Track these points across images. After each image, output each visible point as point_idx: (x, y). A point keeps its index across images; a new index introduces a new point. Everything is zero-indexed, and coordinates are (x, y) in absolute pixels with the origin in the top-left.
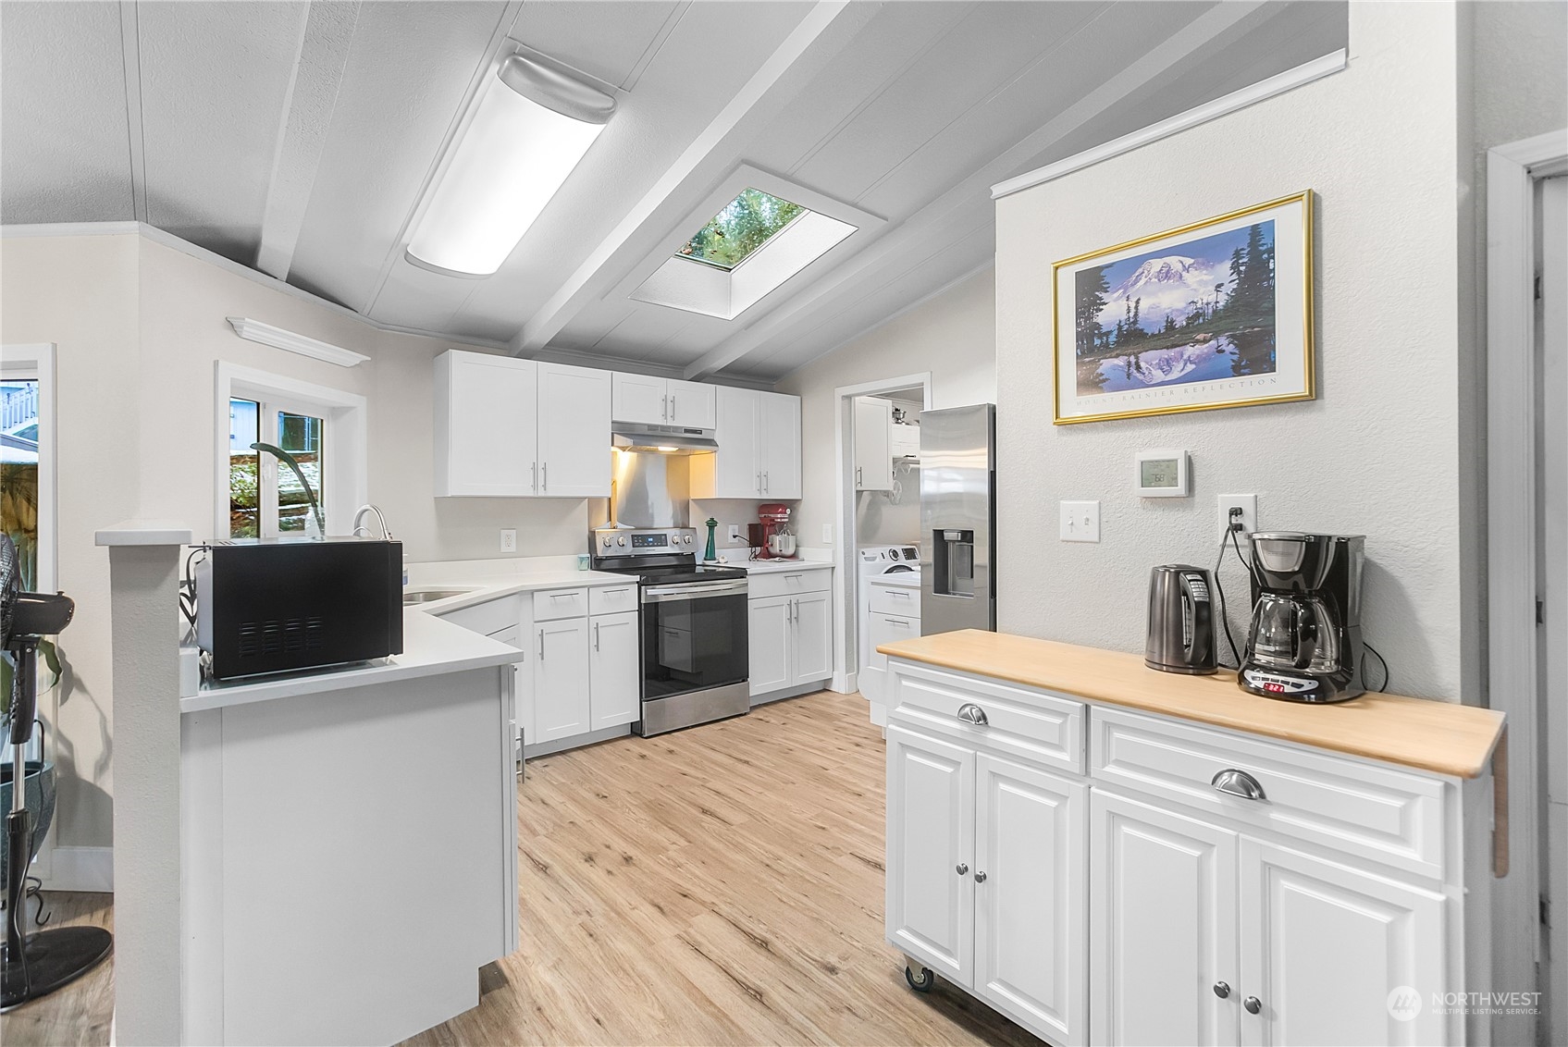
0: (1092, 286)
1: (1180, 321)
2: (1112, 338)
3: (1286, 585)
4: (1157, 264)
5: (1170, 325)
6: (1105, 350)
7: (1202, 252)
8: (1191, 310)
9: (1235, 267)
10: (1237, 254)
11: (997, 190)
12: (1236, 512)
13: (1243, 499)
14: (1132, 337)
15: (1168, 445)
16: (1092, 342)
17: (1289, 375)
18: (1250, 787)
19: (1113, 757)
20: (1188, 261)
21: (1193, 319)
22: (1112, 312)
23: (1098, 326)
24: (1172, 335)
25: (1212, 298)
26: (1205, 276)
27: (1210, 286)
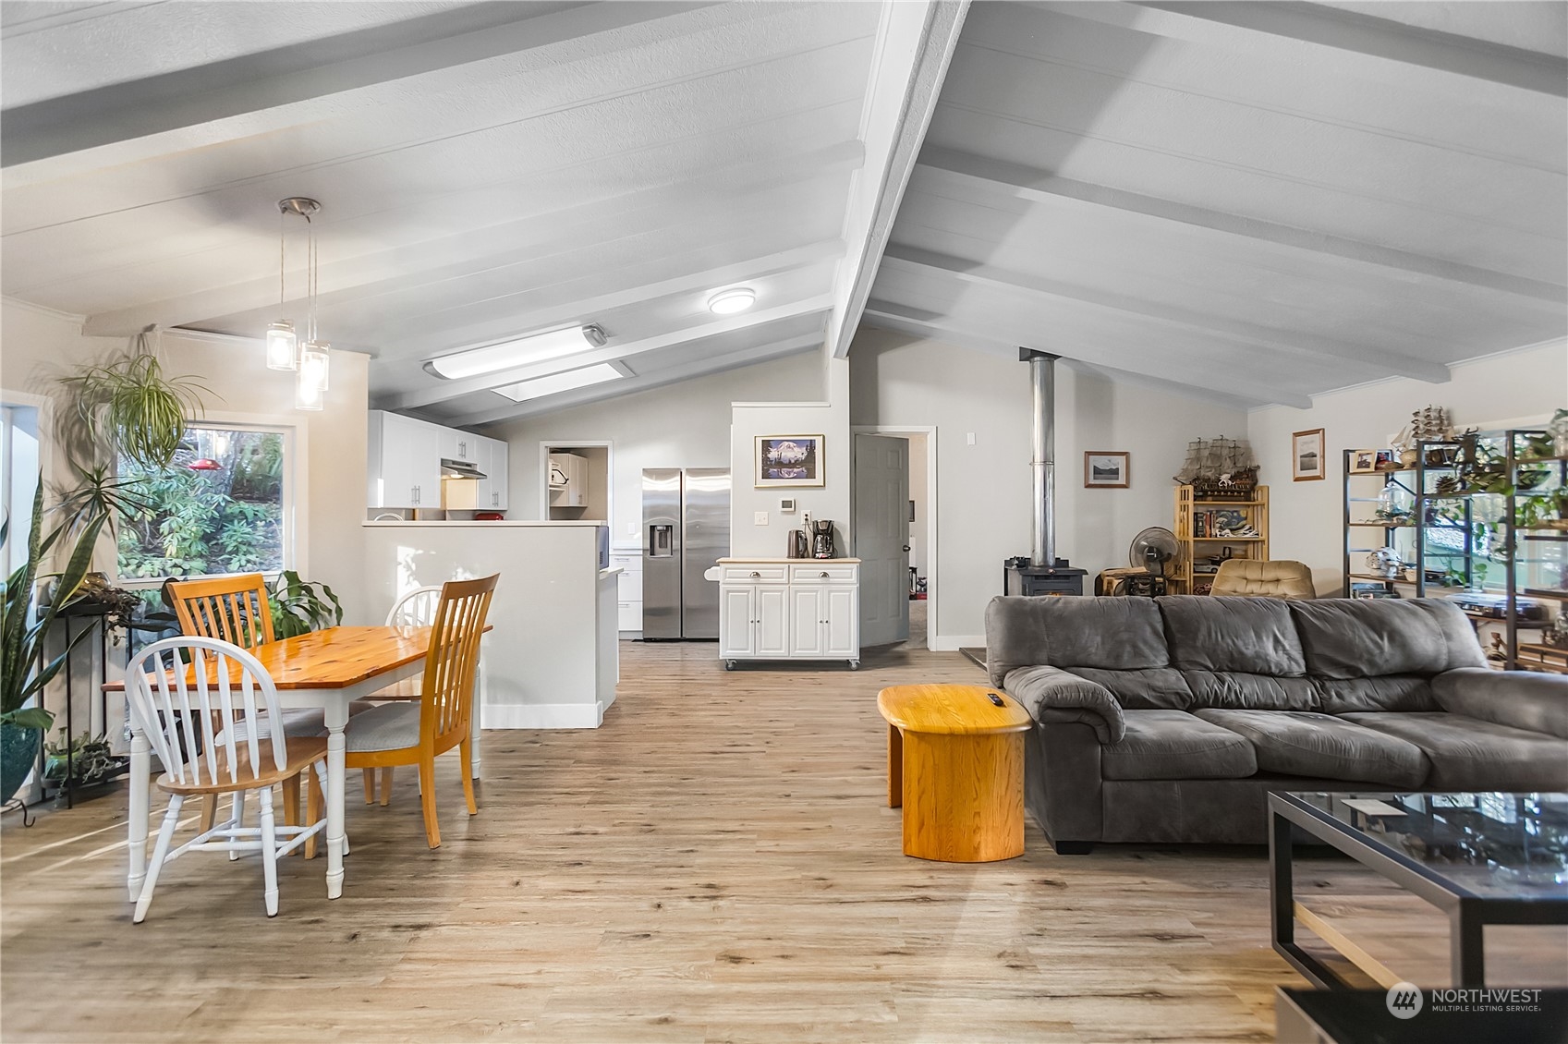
0: (767, 445)
1: (793, 461)
2: (773, 463)
3: (825, 533)
4: (787, 443)
5: (790, 461)
6: (771, 466)
7: (797, 443)
8: (796, 459)
9: (807, 449)
10: (807, 446)
11: (733, 404)
12: (806, 515)
13: (808, 512)
14: (780, 463)
15: (789, 496)
16: (766, 460)
17: (818, 481)
18: (825, 575)
19: (797, 576)
20: (795, 445)
21: (796, 461)
22: (773, 454)
23: (769, 458)
24: (791, 465)
25: (801, 456)
26: (799, 450)
27: (800, 453)
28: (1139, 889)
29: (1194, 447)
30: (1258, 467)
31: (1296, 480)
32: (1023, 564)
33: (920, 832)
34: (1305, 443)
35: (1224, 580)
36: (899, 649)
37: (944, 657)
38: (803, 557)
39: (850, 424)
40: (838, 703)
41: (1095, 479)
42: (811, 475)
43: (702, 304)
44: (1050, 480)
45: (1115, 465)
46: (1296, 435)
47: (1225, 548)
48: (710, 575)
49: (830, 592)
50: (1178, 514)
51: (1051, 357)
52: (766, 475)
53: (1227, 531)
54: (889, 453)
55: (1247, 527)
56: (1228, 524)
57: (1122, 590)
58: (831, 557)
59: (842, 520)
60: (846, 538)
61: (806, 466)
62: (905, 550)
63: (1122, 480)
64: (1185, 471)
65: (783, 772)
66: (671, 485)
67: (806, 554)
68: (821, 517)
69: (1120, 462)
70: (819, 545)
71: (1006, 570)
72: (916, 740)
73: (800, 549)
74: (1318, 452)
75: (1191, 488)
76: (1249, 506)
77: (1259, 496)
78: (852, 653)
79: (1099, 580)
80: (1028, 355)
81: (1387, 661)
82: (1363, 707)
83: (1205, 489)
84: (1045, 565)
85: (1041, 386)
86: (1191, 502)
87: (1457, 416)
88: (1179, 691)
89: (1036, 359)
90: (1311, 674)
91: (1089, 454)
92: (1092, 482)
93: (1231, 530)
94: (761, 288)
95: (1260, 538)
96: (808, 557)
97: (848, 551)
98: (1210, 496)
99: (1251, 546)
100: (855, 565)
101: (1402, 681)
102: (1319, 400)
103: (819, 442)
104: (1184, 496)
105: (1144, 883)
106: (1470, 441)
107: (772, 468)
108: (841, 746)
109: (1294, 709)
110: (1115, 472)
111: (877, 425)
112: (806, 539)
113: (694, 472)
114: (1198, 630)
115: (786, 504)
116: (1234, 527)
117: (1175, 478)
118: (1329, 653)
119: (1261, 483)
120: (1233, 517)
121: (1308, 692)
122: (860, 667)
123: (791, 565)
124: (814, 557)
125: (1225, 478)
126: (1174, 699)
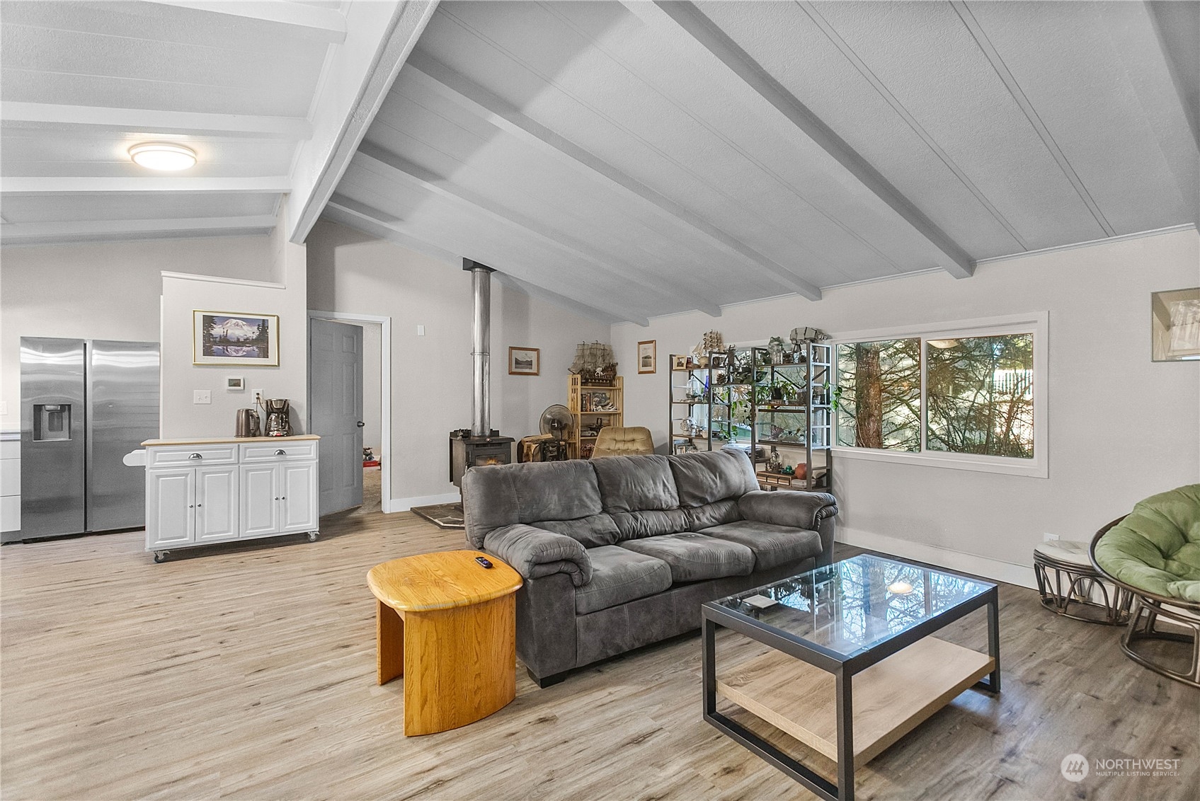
0: (209, 321)
1: (242, 340)
2: (218, 340)
3: (279, 411)
4: (234, 321)
5: (238, 339)
6: (215, 343)
7: (249, 322)
8: (245, 337)
9: (258, 328)
10: (259, 325)
11: (163, 273)
12: (258, 394)
13: (260, 391)
14: (225, 341)
15: (236, 374)
16: (208, 337)
17: (272, 359)
18: (281, 452)
19: (247, 455)
20: (244, 323)
21: (246, 340)
22: (217, 331)
23: (211, 334)
24: (239, 343)
25: (252, 335)
26: (249, 329)
27: (251, 332)
28: (608, 701)
29: (580, 347)
30: (617, 364)
31: (640, 373)
32: (466, 434)
33: (422, 709)
34: (645, 349)
35: (603, 441)
36: (355, 515)
37: (398, 518)
38: (254, 435)
39: (307, 309)
40: (302, 580)
41: (516, 368)
42: (265, 354)
43: (121, 151)
44: (486, 368)
45: (530, 358)
46: (640, 343)
47: (598, 419)
48: (130, 459)
49: (286, 469)
50: (570, 395)
51: (489, 270)
52: (208, 352)
53: (600, 407)
54: (344, 338)
55: (611, 404)
56: (600, 402)
57: (538, 453)
58: (288, 435)
59: (298, 398)
60: (303, 416)
61: (260, 344)
62: (359, 426)
63: (534, 370)
64: (575, 364)
65: (246, 676)
66: (73, 358)
67: (258, 433)
68: (275, 396)
69: (532, 356)
70: (273, 424)
71: (451, 440)
72: (418, 619)
73: (250, 427)
74: (652, 356)
75: (579, 376)
76: (611, 390)
77: (617, 383)
78: (311, 525)
79: (520, 445)
80: (470, 265)
81: (719, 491)
82: (709, 524)
83: (588, 378)
84: (483, 436)
85: (480, 292)
86: (579, 387)
87: (724, 338)
88: (612, 531)
89: (476, 269)
90: (683, 506)
91: (512, 348)
92: (514, 370)
93: (602, 406)
94: (206, 152)
95: (618, 412)
96: (260, 435)
97: (304, 427)
98: (590, 382)
99: (612, 417)
100: (314, 442)
101: (725, 503)
102: (654, 322)
103: (272, 324)
104: (574, 382)
105: (610, 694)
106: (731, 353)
107: (215, 345)
108: (313, 627)
109: (676, 532)
110: (530, 364)
111: (334, 311)
112: (258, 418)
113: (102, 345)
114: (620, 482)
115: (235, 383)
116: (603, 404)
117: (569, 370)
118: (691, 490)
119: (618, 375)
120: (602, 397)
121: (681, 519)
122: (319, 538)
123: (241, 445)
124: (267, 435)
125: (599, 370)
126: (608, 537)
